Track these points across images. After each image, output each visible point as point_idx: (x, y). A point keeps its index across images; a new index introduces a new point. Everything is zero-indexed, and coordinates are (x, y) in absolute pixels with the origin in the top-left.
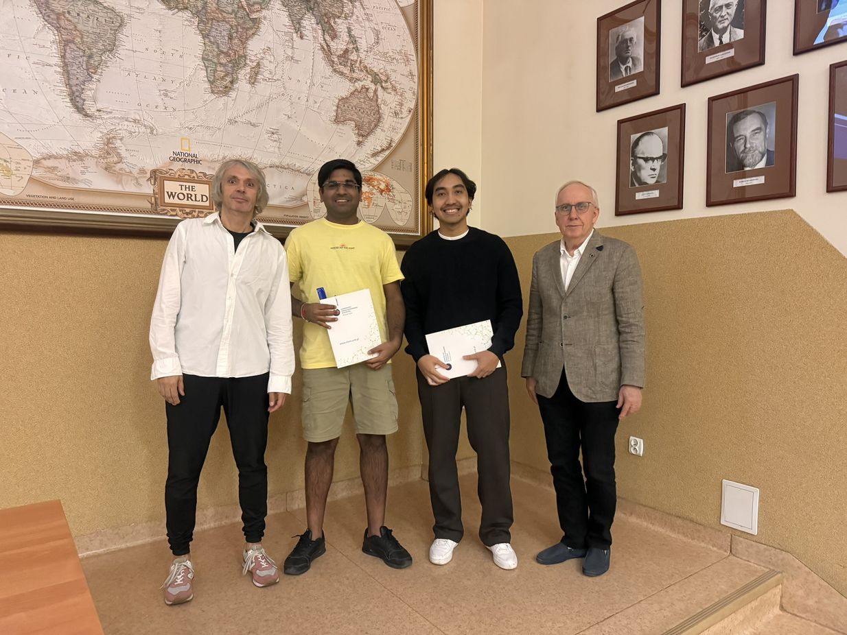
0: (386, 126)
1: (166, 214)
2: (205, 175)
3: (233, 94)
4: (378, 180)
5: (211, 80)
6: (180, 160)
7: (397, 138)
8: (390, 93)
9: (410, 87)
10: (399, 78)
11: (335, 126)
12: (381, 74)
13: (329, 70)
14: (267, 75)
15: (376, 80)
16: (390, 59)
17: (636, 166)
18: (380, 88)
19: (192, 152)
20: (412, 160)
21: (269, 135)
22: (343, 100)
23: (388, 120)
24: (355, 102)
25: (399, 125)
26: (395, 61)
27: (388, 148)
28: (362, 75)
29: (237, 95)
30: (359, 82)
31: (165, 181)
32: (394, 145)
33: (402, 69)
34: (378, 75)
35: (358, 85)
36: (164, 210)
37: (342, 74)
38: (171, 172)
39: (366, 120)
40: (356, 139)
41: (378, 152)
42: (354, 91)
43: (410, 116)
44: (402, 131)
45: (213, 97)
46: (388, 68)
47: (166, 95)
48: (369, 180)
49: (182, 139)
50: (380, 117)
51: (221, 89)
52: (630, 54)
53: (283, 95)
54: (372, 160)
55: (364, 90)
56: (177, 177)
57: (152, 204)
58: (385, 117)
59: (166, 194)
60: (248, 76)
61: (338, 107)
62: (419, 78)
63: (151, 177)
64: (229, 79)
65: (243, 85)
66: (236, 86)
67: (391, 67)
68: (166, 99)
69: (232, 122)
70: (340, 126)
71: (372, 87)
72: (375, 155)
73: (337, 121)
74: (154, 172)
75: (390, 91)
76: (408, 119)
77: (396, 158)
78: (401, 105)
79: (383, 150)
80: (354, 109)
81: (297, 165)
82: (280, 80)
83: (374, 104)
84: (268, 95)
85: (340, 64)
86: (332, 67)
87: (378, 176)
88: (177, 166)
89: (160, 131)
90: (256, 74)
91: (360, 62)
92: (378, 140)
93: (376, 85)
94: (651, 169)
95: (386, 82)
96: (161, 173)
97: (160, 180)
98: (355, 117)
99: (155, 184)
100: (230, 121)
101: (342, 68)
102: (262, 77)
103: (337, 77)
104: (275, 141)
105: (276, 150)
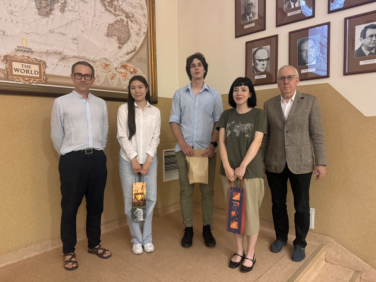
0: (133, 40)
1: (14, 81)
2: (36, 60)
3: (51, 17)
4: (130, 67)
5: (39, 8)
6: (21, 50)
7: (138, 46)
8: (134, 24)
9: (144, 21)
10: (138, 16)
11: (107, 38)
12: (130, 13)
13: (103, 9)
14: (70, 8)
15: (127, 16)
16: (134, 6)
17: (255, 63)
18: (129, 21)
19: (28, 47)
20: (146, 58)
21: (72, 40)
22: (111, 25)
23: (133, 37)
24: (117, 26)
25: (139, 40)
26: (136, 8)
27: (134, 51)
28: (120, 13)
29: (53, 17)
30: (119, 17)
31: (13, 62)
32: (137, 49)
33: (140, 12)
34: (128, 14)
35: (119, 18)
36: (13, 78)
37: (110, 11)
38: (16, 57)
39: (123, 36)
40: (118, 45)
41: (129, 53)
42: (117, 21)
43: (144, 36)
44: (141, 43)
45: (40, 17)
46: (133, 11)
47: (12, 14)
48: (125, 67)
49: (22, 39)
50: (130, 35)
51: (44, 13)
52: (251, 11)
53: (80, 19)
54: (126, 56)
55: (121, 21)
56: (20, 60)
57: (5, 75)
58: (132, 35)
59: (13, 69)
60: (60, 7)
61: (108, 28)
62: (148, 17)
63: (4, 59)
64: (48, 8)
65: (56, 12)
66: (53, 12)
67: (134, 11)
68: (12, 16)
69: (52, 32)
70: (110, 38)
71: (126, 20)
72: (127, 54)
73: (108, 35)
74: (6, 57)
75: (134, 22)
76: (143, 37)
77: (138, 56)
78: (140, 30)
79: (131, 52)
80: (116, 30)
81: (88, 57)
82: (77, 11)
83: (126, 28)
84: (71, 19)
85: (109, 6)
86: (105, 7)
87: (129, 65)
88: (19, 54)
89: (9, 34)
90: (64, 7)
91: (119, 6)
92: (129, 46)
93: (127, 19)
94: (262, 65)
95: (132, 18)
96: (10, 57)
97: (10, 62)
98: (117, 34)
99: (6, 63)
100: (50, 31)
101: (110, 9)
102: (68, 9)
103: (107, 13)
104: (75, 44)
105: (76, 48)
